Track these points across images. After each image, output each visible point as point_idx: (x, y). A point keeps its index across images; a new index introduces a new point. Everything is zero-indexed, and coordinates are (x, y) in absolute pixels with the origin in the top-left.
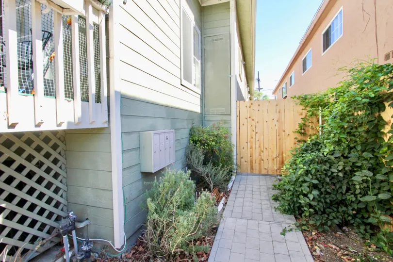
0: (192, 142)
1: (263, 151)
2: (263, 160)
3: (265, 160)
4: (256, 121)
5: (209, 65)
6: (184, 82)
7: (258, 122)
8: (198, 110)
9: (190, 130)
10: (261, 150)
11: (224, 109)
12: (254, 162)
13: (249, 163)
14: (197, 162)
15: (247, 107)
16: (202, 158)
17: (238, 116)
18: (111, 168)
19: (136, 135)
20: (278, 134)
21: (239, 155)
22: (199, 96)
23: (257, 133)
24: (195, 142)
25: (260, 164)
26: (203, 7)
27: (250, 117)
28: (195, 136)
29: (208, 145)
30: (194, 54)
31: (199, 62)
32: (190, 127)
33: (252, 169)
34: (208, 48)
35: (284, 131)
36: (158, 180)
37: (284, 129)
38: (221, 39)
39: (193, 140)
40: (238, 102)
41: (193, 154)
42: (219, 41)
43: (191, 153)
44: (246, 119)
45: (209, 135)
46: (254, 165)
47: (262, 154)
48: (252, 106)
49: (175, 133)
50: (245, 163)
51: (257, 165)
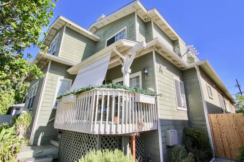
0: (185, 136)
1: (231, 144)
2: (232, 150)
3: (233, 149)
4: (222, 125)
5: (190, 96)
6: (179, 108)
7: (223, 126)
8: (187, 119)
9: (184, 130)
10: (229, 143)
11: (201, 118)
12: (226, 150)
13: (223, 151)
14: (188, 145)
15: (214, 117)
16: (191, 144)
17: (210, 122)
18: (159, 142)
19: (164, 132)
20: (238, 134)
21: (215, 145)
22: (186, 112)
23: (224, 132)
24: (187, 136)
25: (230, 152)
26: (183, 71)
27: (218, 123)
28: (186, 133)
29: (194, 138)
30: (182, 93)
31: (185, 95)
32: (183, 128)
33: (225, 155)
34: (188, 88)
35: (242, 132)
36: (173, 148)
37: (242, 130)
38: (194, 84)
39: (186, 135)
40: (209, 115)
41: (186, 141)
42: (193, 85)
43: (185, 141)
44: (216, 124)
45: (194, 132)
46: (226, 152)
47: (230, 146)
48: (217, 117)
49: (177, 131)
50: (220, 151)
51: (228, 152)
